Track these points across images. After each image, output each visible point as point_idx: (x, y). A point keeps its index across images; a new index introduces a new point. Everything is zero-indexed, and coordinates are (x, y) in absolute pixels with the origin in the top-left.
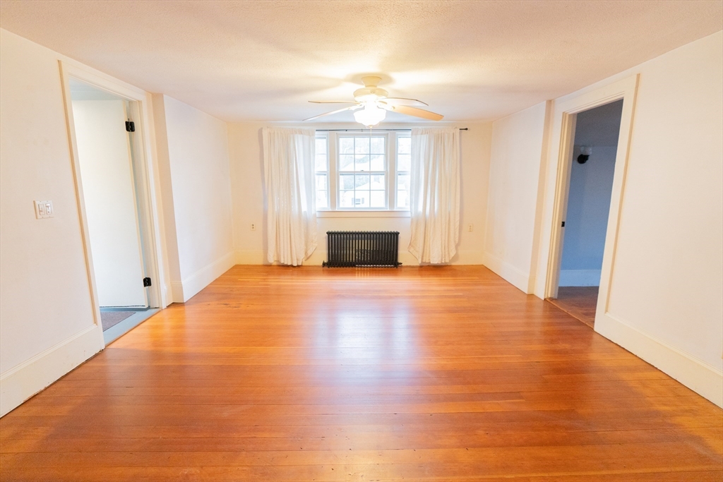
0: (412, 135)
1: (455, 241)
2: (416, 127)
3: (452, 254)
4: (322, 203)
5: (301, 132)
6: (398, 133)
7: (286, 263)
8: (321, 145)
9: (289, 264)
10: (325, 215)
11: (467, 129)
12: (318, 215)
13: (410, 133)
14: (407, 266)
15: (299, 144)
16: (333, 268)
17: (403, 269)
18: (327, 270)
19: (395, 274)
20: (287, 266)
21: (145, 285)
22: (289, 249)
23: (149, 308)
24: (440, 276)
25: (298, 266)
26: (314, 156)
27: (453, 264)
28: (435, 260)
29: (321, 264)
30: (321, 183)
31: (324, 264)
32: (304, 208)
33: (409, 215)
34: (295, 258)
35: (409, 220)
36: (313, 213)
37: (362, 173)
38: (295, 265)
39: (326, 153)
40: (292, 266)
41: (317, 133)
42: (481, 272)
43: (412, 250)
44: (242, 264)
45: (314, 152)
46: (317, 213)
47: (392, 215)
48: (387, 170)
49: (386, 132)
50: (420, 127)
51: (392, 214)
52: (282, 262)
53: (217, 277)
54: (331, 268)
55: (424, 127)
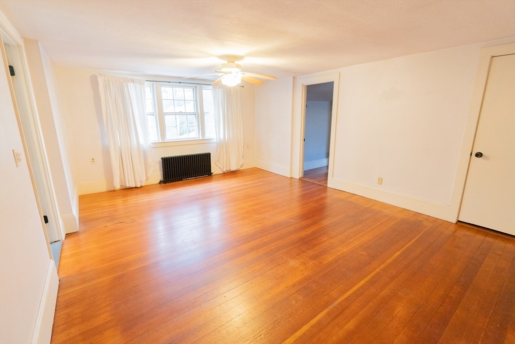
0: (213, 88)
3: (241, 163)
4: (154, 137)
5: (133, 81)
6: (203, 86)
7: (131, 186)
9: (134, 186)
10: (157, 146)
11: (243, 87)
13: (210, 87)
14: (216, 175)
15: (132, 90)
16: (168, 184)
17: (214, 177)
18: (163, 186)
19: (209, 181)
20: (131, 188)
22: (133, 175)
25: (141, 187)
27: (241, 169)
28: (233, 168)
29: (159, 182)
30: (152, 122)
31: (161, 182)
33: (215, 141)
34: (139, 181)
35: (216, 144)
36: (148, 144)
37: (181, 113)
38: (139, 186)
40: (136, 188)
41: (146, 82)
42: (256, 172)
43: (218, 164)
45: (145, 97)
46: (152, 145)
47: (204, 142)
48: (197, 112)
49: (195, 85)
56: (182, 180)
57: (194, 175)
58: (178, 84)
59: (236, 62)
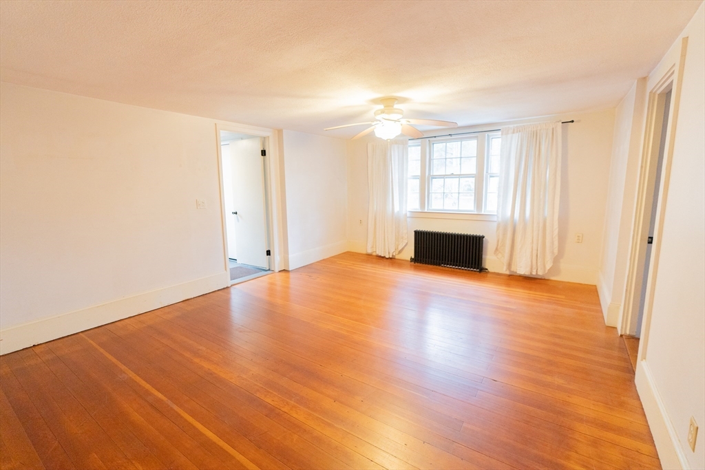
0: (502, 134)
1: (553, 253)
2: (507, 126)
3: (549, 266)
4: (413, 204)
5: (396, 142)
6: (490, 134)
7: (380, 254)
8: (414, 152)
10: (416, 215)
11: (573, 121)
12: (408, 214)
13: (500, 133)
14: (494, 273)
15: (395, 153)
16: (419, 264)
17: (488, 276)
18: (415, 266)
19: (479, 279)
20: (381, 257)
21: (267, 255)
22: (383, 243)
23: (269, 270)
24: (530, 289)
25: (389, 258)
26: (407, 162)
28: (522, 269)
29: (409, 259)
30: (414, 186)
31: (412, 260)
32: (397, 209)
33: (495, 219)
34: (387, 251)
35: (495, 224)
36: (404, 213)
37: (452, 176)
38: (387, 257)
39: (420, 159)
40: (384, 257)
41: (410, 141)
44: (352, 251)
45: (407, 159)
48: (477, 172)
50: (511, 126)
51: (479, 217)
52: (377, 253)
53: (325, 258)
54: (416, 264)
55: (515, 125)
56: (439, 265)
57: (458, 264)
58: (449, 137)
59: (396, 106)
